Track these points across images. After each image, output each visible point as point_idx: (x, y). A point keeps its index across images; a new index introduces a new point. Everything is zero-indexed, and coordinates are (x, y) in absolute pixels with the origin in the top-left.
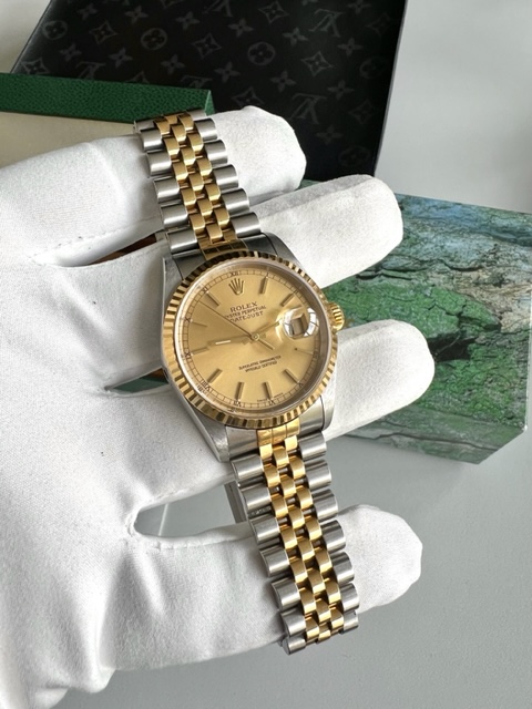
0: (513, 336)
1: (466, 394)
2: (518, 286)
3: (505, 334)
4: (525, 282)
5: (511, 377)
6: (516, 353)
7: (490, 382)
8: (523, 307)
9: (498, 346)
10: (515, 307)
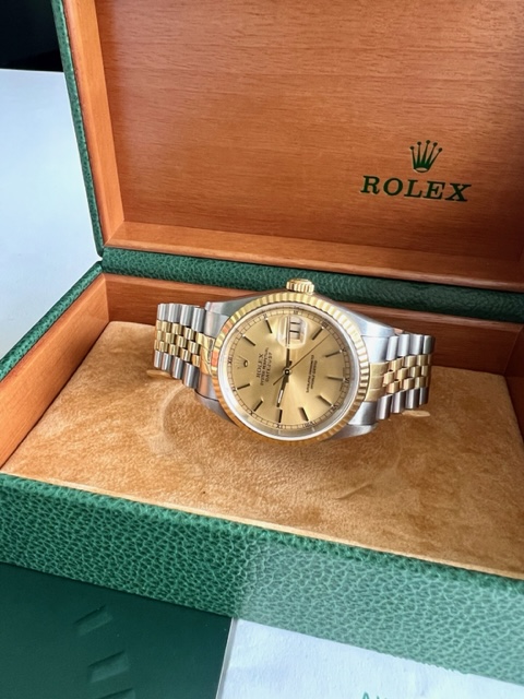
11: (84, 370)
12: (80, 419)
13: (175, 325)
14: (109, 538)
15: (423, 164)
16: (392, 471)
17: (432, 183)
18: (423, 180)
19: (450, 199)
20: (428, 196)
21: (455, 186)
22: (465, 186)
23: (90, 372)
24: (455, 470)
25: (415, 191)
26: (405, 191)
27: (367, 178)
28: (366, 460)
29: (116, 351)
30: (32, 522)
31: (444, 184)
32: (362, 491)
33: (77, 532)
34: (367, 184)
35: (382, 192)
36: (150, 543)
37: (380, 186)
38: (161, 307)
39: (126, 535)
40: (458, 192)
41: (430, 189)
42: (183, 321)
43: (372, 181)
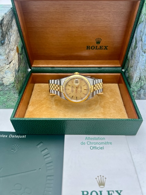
0: (9, 86)
1: (4, 104)
2: (3, 67)
3: (6, 86)
4: (4, 65)
5: (14, 98)
6: (12, 91)
7: (9, 100)
8: (8, 75)
9: (6, 90)
10: (5, 76)
11: (33, 96)
12: (37, 106)
13: (54, 84)
14: (51, 125)
15: (98, 43)
16: (98, 106)
17: (100, 46)
18: (99, 46)
19: (104, 49)
20: (100, 49)
21: (105, 47)
22: (107, 46)
23: (34, 96)
24: (109, 103)
25: (97, 48)
26: (95, 48)
27: (87, 46)
28: (93, 104)
29: (39, 90)
30: (37, 125)
31: (103, 47)
32: (93, 110)
33: (45, 125)
34: (87, 48)
35: (91, 49)
36: (59, 125)
37: (90, 48)
38: (50, 81)
39: (55, 124)
40: (106, 48)
41: (100, 48)
42: (56, 83)
43: (88, 47)
